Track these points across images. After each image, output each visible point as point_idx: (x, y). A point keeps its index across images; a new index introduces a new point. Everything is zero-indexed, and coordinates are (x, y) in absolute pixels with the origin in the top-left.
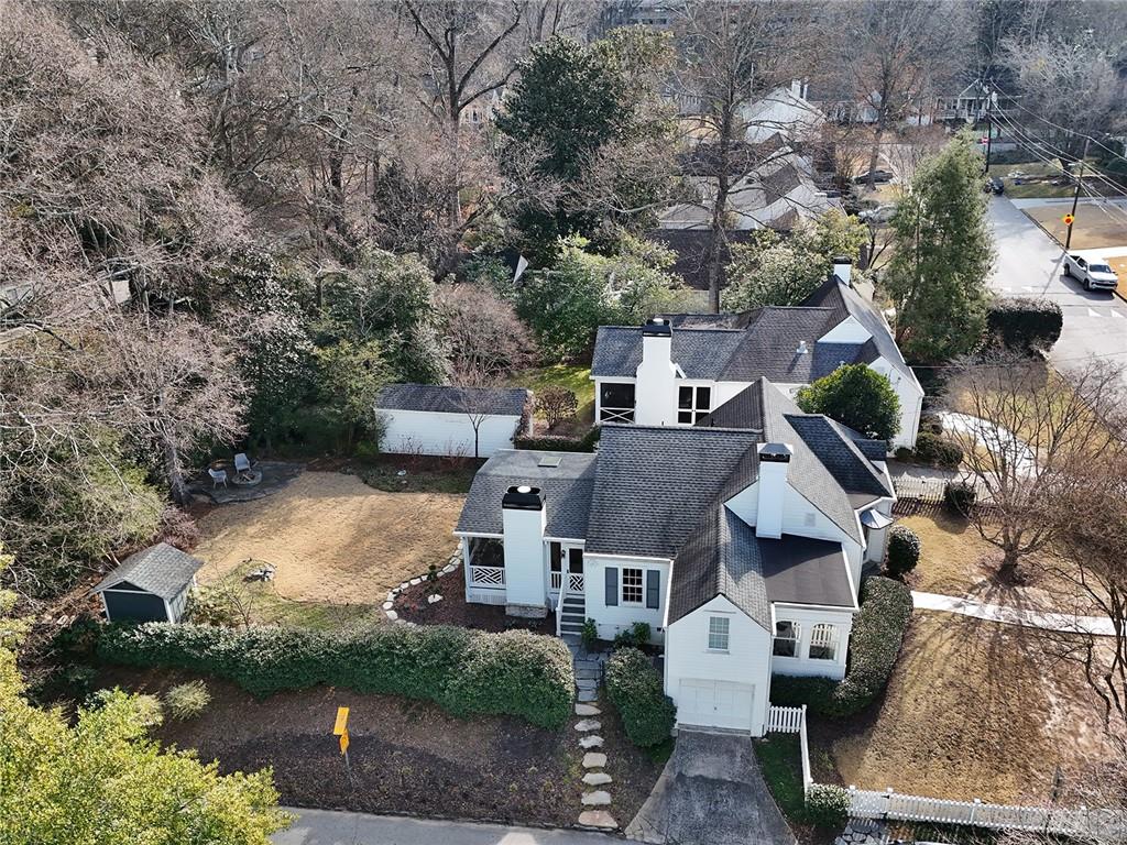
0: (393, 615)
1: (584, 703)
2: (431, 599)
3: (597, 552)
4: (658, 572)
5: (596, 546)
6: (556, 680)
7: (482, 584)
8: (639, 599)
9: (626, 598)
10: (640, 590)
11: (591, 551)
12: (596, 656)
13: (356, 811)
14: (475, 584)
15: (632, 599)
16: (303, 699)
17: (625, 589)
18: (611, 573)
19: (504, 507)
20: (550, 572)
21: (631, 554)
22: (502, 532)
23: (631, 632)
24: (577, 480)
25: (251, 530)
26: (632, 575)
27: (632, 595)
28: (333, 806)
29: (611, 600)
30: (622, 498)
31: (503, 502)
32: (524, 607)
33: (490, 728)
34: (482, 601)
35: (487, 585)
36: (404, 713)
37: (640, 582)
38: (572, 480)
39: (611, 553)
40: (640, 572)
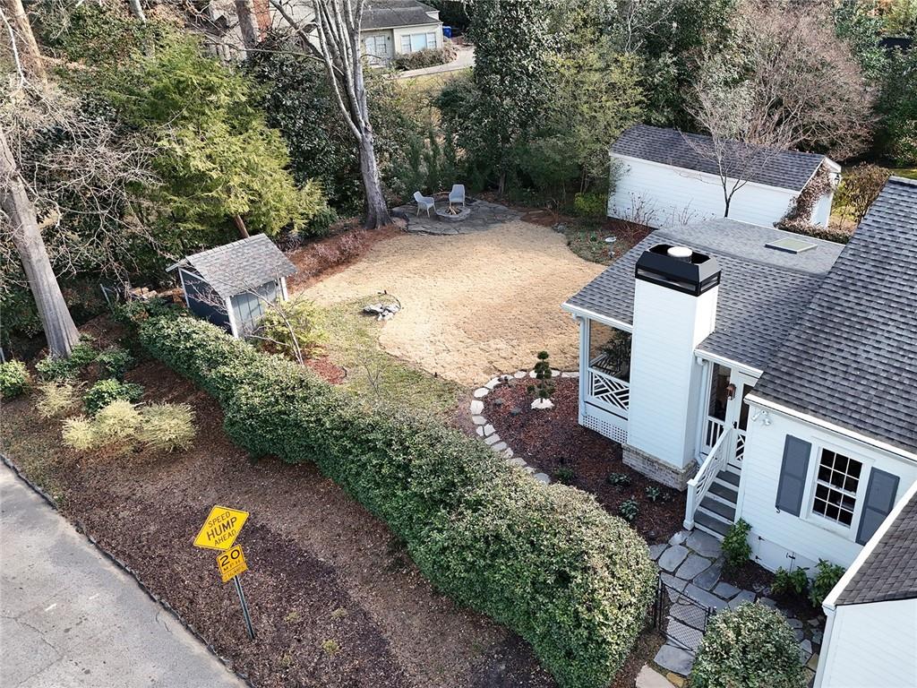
0: (478, 406)
1: (662, 670)
2: (536, 404)
3: (777, 400)
4: (898, 479)
5: (777, 386)
6: (589, 610)
7: (600, 402)
8: (846, 519)
9: (818, 507)
10: (851, 502)
11: (765, 395)
12: (732, 590)
13: (239, 677)
14: (593, 399)
15: (832, 513)
16: (296, 477)
17: (821, 491)
18: (795, 450)
19: (638, 276)
20: (705, 417)
21: (845, 424)
22: (631, 323)
23: (809, 574)
24: (813, 275)
25: (413, 264)
26: (839, 469)
27: (832, 506)
28: (219, 650)
29: (787, 501)
30: (873, 315)
31: (638, 266)
32: (651, 461)
33: (485, 639)
34: (599, 429)
35: (609, 406)
36: (390, 553)
37: (852, 486)
38: (804, 273)
39: (802, 408)
40: (856, 468)
